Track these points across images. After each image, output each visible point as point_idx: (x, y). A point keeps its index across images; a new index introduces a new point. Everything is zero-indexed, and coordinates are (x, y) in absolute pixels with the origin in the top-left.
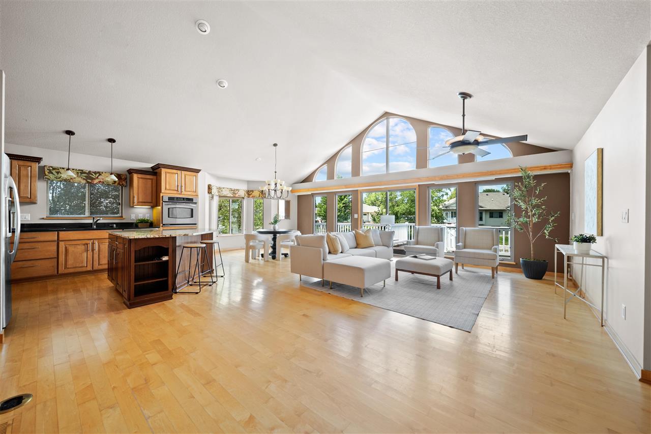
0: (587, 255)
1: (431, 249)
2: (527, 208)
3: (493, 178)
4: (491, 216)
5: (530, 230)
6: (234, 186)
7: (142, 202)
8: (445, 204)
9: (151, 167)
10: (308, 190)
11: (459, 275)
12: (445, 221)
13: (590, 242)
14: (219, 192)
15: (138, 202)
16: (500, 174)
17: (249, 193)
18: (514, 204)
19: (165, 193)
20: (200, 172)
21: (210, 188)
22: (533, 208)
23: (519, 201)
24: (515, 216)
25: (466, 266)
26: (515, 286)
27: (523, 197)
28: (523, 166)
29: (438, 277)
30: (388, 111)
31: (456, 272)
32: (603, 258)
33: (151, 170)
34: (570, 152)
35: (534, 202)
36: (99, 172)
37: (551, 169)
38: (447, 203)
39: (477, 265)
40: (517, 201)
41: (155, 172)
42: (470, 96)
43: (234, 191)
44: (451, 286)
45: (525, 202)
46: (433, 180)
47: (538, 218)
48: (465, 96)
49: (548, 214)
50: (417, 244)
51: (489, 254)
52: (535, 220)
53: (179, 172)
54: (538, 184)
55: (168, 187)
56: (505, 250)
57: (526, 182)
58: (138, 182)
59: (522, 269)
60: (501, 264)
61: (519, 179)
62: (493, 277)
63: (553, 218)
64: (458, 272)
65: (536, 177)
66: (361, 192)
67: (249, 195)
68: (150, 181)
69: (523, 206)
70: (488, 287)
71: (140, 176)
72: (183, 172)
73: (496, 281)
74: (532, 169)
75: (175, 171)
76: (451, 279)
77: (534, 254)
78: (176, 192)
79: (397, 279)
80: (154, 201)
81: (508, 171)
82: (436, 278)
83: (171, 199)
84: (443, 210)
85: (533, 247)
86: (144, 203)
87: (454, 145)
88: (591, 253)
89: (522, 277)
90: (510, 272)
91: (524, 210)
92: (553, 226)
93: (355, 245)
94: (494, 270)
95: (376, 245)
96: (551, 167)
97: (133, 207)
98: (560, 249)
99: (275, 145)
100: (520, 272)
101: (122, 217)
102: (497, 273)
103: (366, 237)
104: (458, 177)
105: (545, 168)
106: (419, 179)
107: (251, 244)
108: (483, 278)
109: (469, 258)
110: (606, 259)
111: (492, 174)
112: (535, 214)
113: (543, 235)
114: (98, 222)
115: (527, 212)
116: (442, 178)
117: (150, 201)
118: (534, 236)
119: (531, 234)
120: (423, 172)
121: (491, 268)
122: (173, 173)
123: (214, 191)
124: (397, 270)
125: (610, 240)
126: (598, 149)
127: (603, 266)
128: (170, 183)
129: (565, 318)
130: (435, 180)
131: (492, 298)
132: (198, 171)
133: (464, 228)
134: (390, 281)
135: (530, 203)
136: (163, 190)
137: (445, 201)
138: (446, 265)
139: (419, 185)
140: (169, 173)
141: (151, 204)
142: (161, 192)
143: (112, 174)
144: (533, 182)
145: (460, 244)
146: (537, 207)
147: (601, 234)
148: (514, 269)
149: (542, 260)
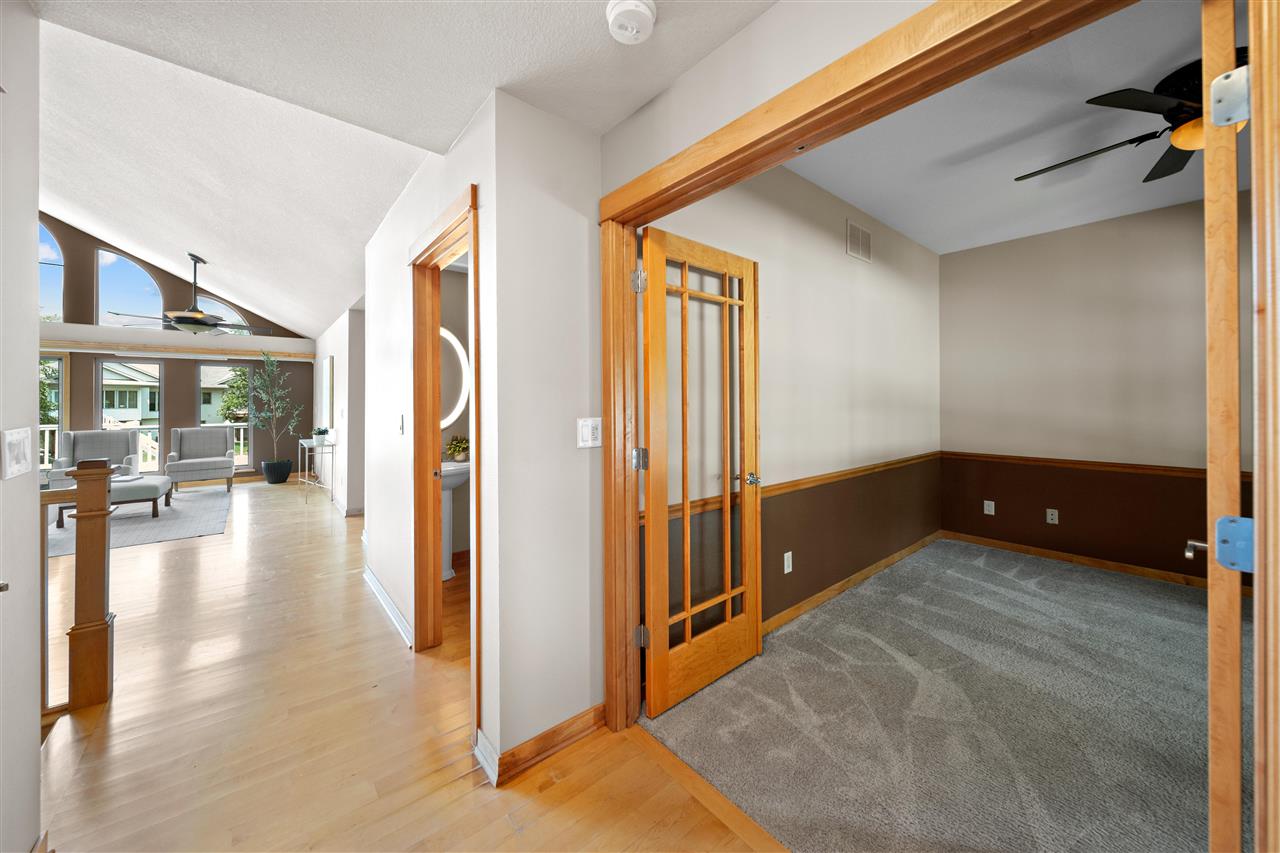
0: (322, 446)
2: (269, 401)
3: (220, 358)
5: (273, 426)
13: (323, 434)
22: (277, 400)
23: (261, 391)
24: (257, 410)
26: (255, 493)
27: (266, 388)
28: (265, 349)
29: (155, 501)
32: (332, 446)
34: (313, 341)
35: (278, 393)
39: (203, 480)
42: (204, 262)
44: (174, 511)
45: (266, 393)
46: (113, 349)
47: (282, 412)
48: (197, 259)
49: (293, 408)
51: (223, 462)
52: (279, 414)
54: (282, 373)
56: (241, 459)
57: (269, 368)
59: (264, 476)
60: (237, 475)
61: (258, 364)
62: (228, 491)
63: (297, 412)
65: (281, 364)
69: (264, 397)
73: (231, 494)
74: (274, 354)
76: (168, 504)
77: (277, 454)
81: (244, 353)
82: (151, 503)
84: (49, 385)
85: (277, 447)
88: (325, 443)
89: (264, 484)
90: (248, 481)
92: (298, 421)
94: (229, 483)
96: (295, 355)
98: (303, 443)
100: (262, 480)
102: (232, 485)
104: (165, 349)
108: (217, 495)
111: (222, 352)
112: (277, 409)
113: (287, 431)
115: (269, 406)
116: (132, 348)
118: (277, 433)
119: (274, 431)
120: (79, 330)
121: (224, 480)
125: (336, 431)
126: (330, 356)
127: (333, 453)
130: (118, 349)
133: (179, 429)
135: (273, 394)
139: (71, 353)
144: (276, 371)
145: (172, 454)
146: (282, 398)
147: (332, 427)
148: (253, 478)
149: (285, 460)
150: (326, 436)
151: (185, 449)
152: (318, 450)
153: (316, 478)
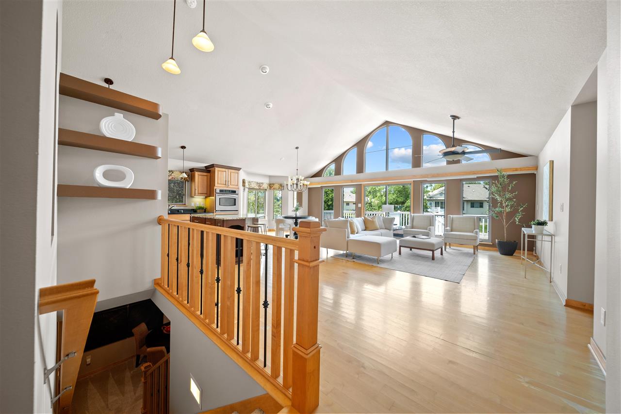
0: (542, 234)
1: (424, 232)
2: (502, 201)
3: (475, 176)
4: (472, 206)
5: (504, 217)
6: (260, 180)
7: (200, 194)
8: (429, 195)
9: (205, 167)
10: (319, 183)
11: (447, 252)
12: (429, 210)
13: (543, 225)
14: (249, 185)
15: (198, 193)
16: (481, 173)
17: (271, 186)
18: (492, 197)
19: (218, 187)
20: (241, 170)
21: (244, 182)
22: (507, 200)
23: (496, 195)
24: (493, 206)
25: (453, 246)
26: (492, 259)
27: (499, 192)
28: (499, 168)
29: (433, 251)
30: (388, 120)
31: (445, 250)
32: (551, 235)
33: (205, 169)
34: (536, 158)
35: (508, 195)
36: (172, 171)
37: (521, 170)
38: (431, 193)
39: (461, 245)
40: (493, 195)
41: (209, 170)
42: (458, 118)
43: (260, 184)
44: (443, 258)
45: (500, 196)
46: (425, 177)
47: (511, 208)
48: (455, 118)
49: (519, 205)
50: (412, 228)
51: (471, 236)
52: (508, 210)
53: (227, 170)
54: (511, 182)
55: (219, 182)
56: (484, 236)
57: (501, 180)
58: (198, 178)
59: (497, 249)
60: (480, 245)
61: (495, 178)
62: (474, 254)
63: (522, 208)
64: (447, 250)
65: (509, 176)
66: (364, 186)
67: (270, 187)
68: (206, 177)
69: (499, 199)
70: (471, 259)
71: (200, 173)
72: (229, 170)
73: (477, 256)
74: (505, 170)
75: (224, 170)
76: (442, 254)
77: (507, 236)
78: (224, 186)
79: (400, 253)
80: (208, 193)
81: (486, 172)
82: (432, 252)
83: (221, 191)
84: (428, 200)
85: (506, 231)
86: (202, 194)
87: (446, 154)
88: (545, 232)
89: (497, 254)
90: (487, 250)
91: (499, 202)
92: (522, 215)
93: (364, 228)
94: (476, 248)
95: (381, 229)
96: (521, 169)
97: (193, 197)
98: (525, 231)
99: (297, 148)
100: (496, 251)
101: (185, 204)
102: (477, 251)
103: (373, 222)
104: (446, 175)
105: (516, 170)
106: (414, 176)
107: (280, 227)
108: (467, 254)
109: (456, 238)
110: (553, 237)
111: (474, 173)
112: (507, 206)
113: (514, 221)
114: (172, 208)
115: (501, 204)
116: (433, 176)
117: (206, 192)
118: (507, 222)
119: (505, 220)
121: (473, 246)
122: (223, 171)
123: (247, 184)
124: (400, 246)
125: (556, 224)
126: (550, 161)
127: (552, 242)
128: (221, 179)
129: (525, 278)
130: (428, 177)
131: (473, 266)
132: (239, 169)
133: (451, 216)
134: (396, 254)
135: (504, 196)
136: (216, 185)
137: (429, 192)
138: (439, 243)
139: (414, 181)
140: (220, 171)
141: (205, 195)
142: (214, 186)
143: (183, 172)
144: (506, 181)
145: (448, 228)
146: (510, 199)
147: (551, 219)
148: (491, 248)
149: (512, 241)
150: (545, 227)
151: (454, 226)
152: (539, 237)
153: (537, 258)
